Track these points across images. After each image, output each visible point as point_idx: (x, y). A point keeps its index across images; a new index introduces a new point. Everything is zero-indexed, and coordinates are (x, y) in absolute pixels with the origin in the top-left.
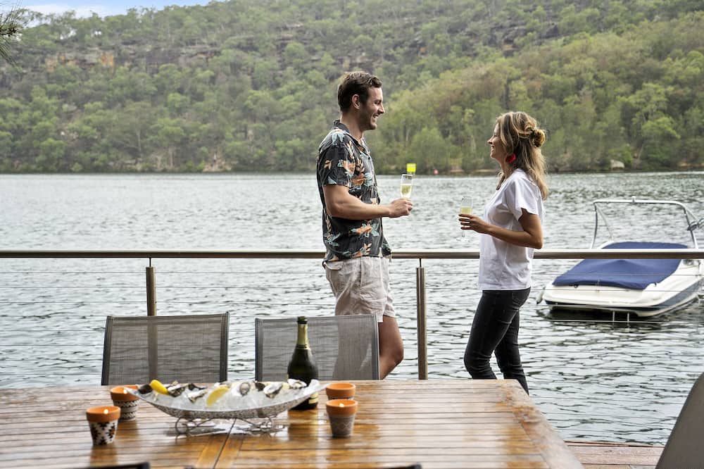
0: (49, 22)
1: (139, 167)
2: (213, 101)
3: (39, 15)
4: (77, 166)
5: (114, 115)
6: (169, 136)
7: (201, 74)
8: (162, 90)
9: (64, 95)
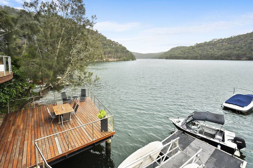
0: (218, 40)
1: (230, 59)
2: (245, 49)
3: (217, 39)
4: (219, 59)
5: (226, 52)
6: (235, 54)
7: (243, 45)
8: (235, 47)
9: (219, 49)
